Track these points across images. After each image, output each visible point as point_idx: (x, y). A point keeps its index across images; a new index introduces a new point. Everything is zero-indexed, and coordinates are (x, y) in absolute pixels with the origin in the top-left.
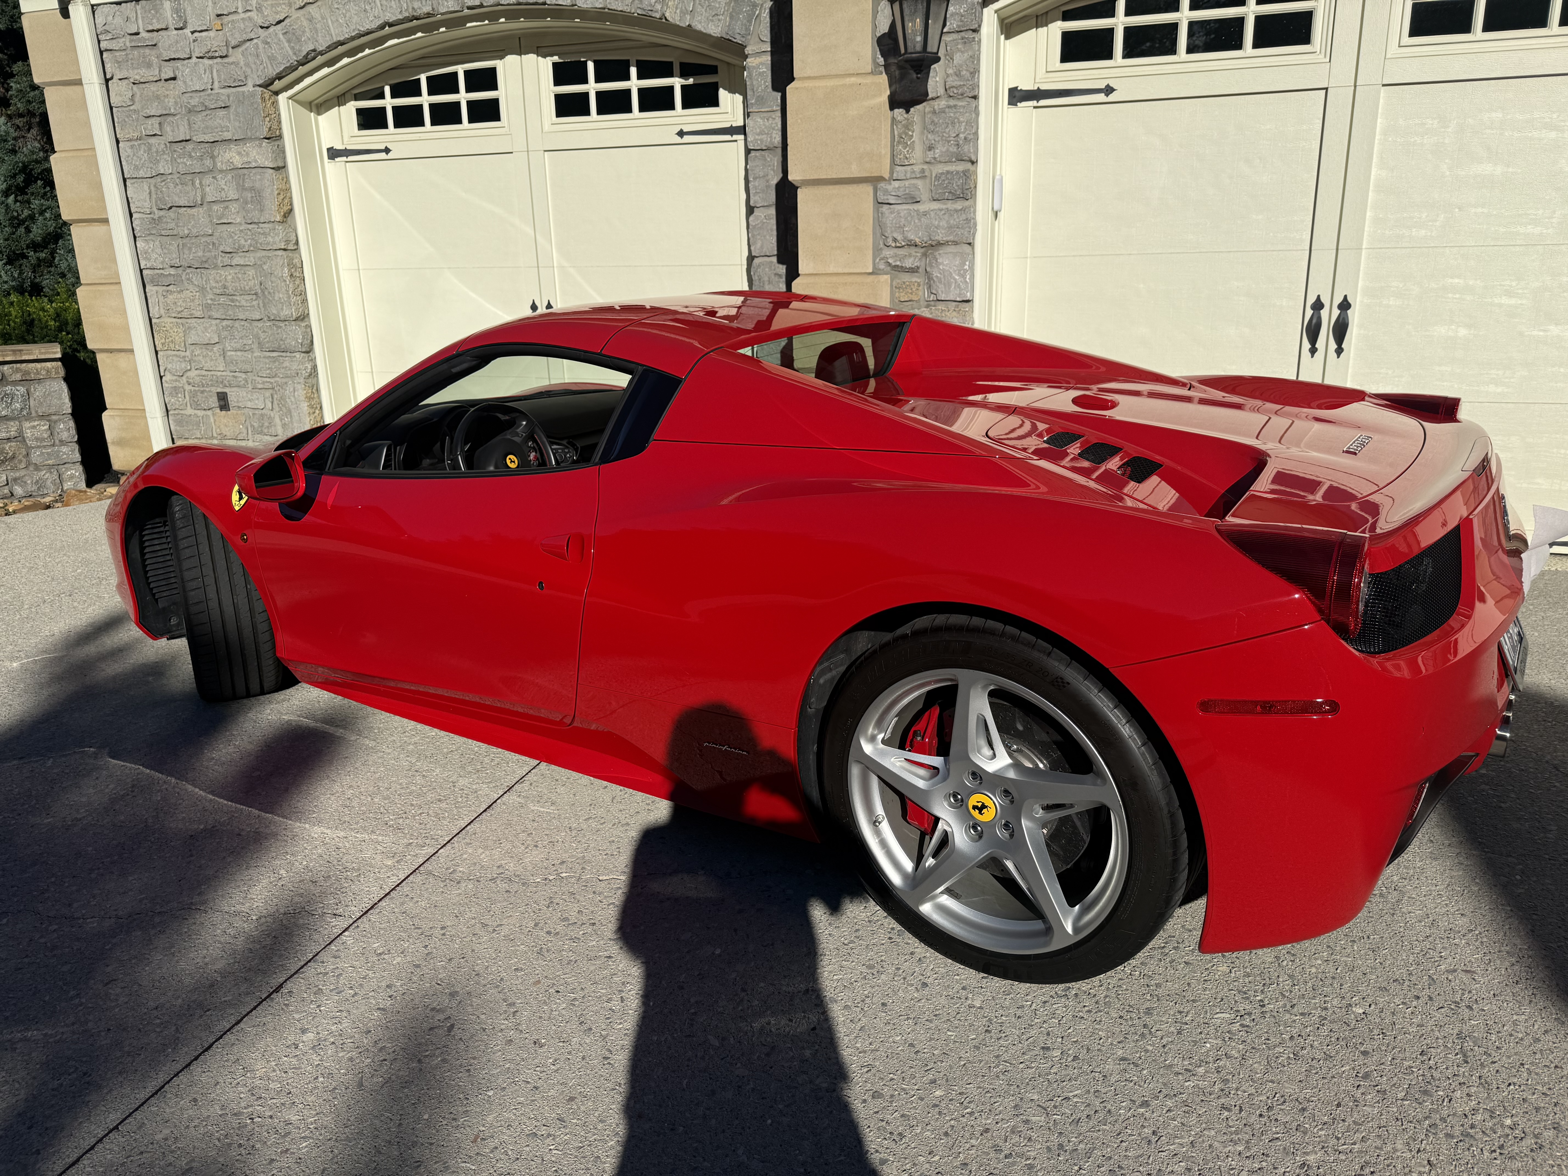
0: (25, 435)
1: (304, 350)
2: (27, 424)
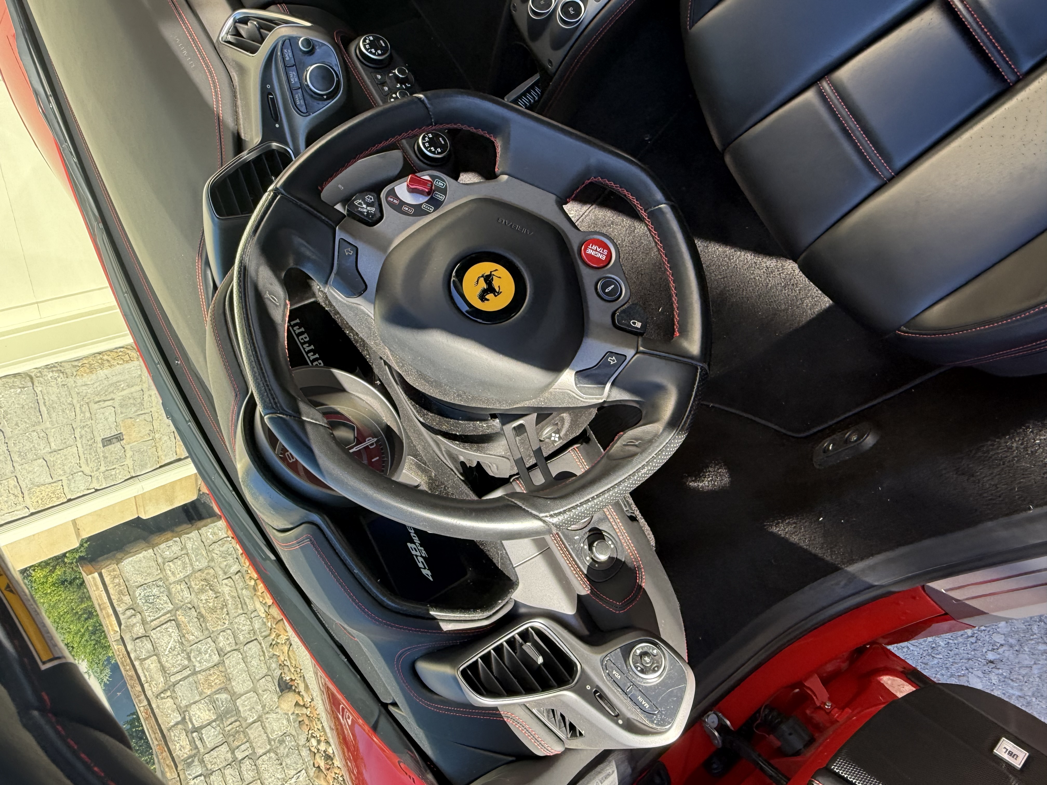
0: (182, 577)
1: (30, 384)
2: (172, 579)
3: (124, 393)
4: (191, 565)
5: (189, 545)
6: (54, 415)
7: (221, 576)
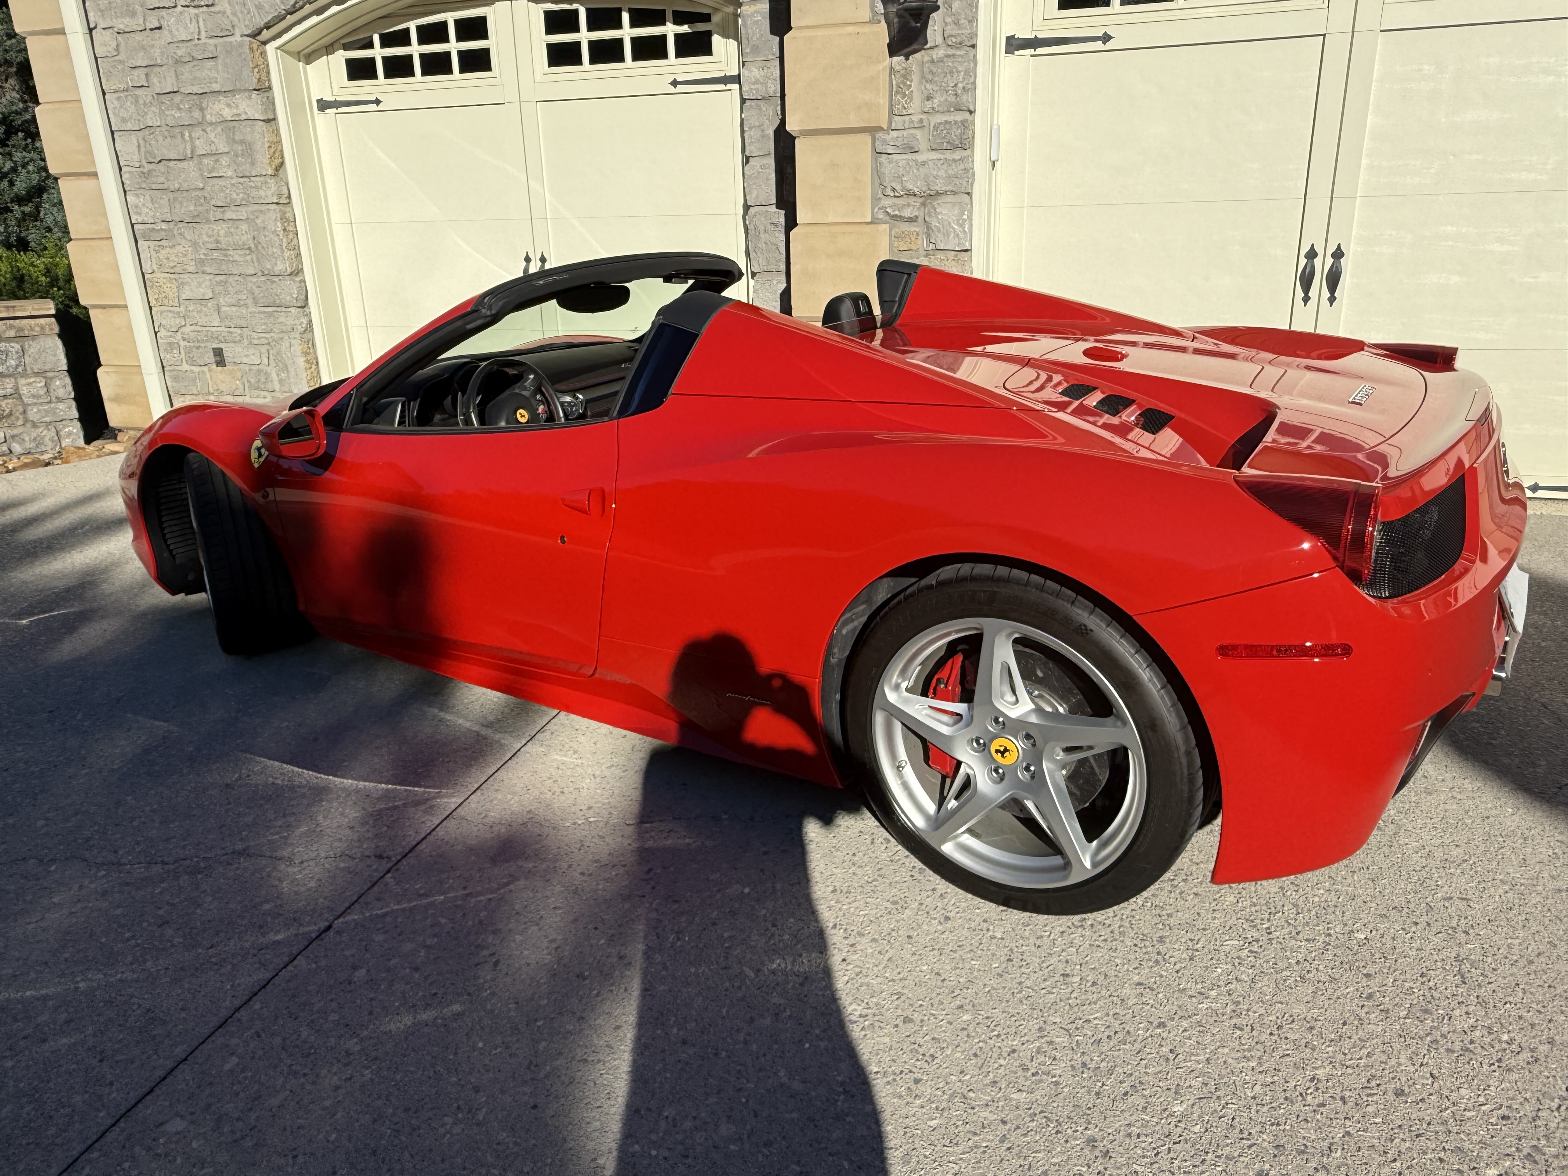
0: (21, 392)
1: (299, 305)
2: (22, 381)
3: (274, 376)
4: (35, 404)
5: (61, 406)
6: (262, 316)
7: (10, 432)
